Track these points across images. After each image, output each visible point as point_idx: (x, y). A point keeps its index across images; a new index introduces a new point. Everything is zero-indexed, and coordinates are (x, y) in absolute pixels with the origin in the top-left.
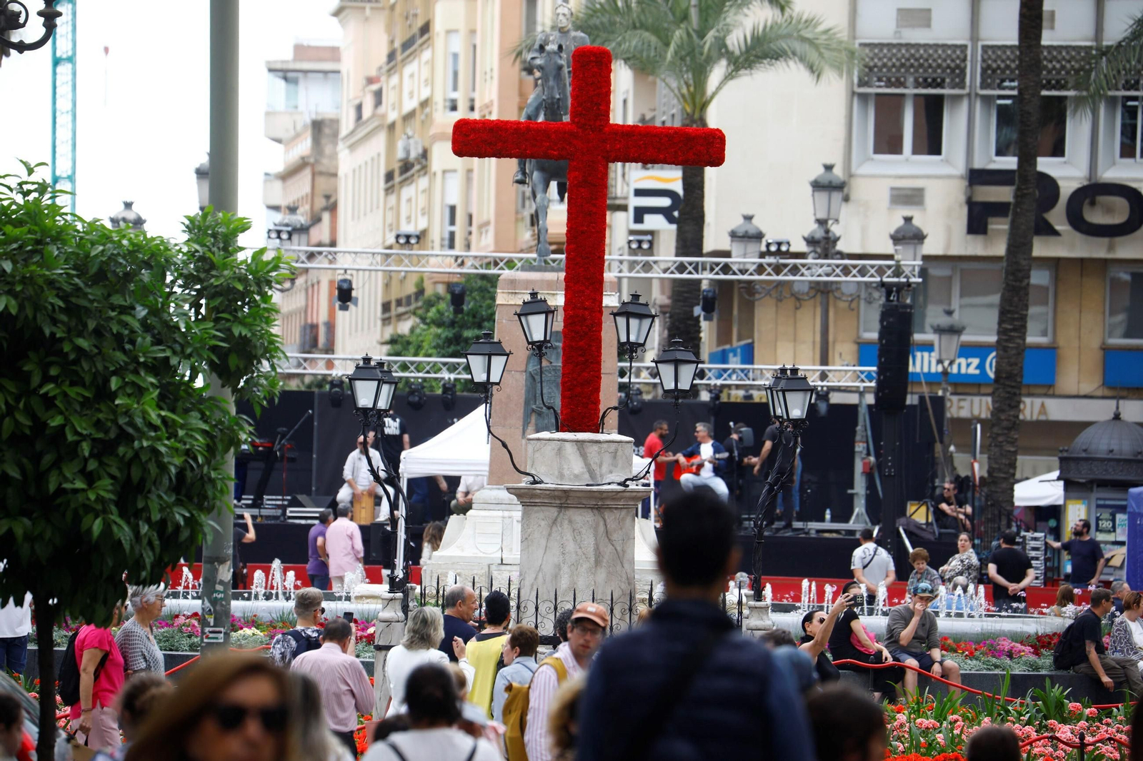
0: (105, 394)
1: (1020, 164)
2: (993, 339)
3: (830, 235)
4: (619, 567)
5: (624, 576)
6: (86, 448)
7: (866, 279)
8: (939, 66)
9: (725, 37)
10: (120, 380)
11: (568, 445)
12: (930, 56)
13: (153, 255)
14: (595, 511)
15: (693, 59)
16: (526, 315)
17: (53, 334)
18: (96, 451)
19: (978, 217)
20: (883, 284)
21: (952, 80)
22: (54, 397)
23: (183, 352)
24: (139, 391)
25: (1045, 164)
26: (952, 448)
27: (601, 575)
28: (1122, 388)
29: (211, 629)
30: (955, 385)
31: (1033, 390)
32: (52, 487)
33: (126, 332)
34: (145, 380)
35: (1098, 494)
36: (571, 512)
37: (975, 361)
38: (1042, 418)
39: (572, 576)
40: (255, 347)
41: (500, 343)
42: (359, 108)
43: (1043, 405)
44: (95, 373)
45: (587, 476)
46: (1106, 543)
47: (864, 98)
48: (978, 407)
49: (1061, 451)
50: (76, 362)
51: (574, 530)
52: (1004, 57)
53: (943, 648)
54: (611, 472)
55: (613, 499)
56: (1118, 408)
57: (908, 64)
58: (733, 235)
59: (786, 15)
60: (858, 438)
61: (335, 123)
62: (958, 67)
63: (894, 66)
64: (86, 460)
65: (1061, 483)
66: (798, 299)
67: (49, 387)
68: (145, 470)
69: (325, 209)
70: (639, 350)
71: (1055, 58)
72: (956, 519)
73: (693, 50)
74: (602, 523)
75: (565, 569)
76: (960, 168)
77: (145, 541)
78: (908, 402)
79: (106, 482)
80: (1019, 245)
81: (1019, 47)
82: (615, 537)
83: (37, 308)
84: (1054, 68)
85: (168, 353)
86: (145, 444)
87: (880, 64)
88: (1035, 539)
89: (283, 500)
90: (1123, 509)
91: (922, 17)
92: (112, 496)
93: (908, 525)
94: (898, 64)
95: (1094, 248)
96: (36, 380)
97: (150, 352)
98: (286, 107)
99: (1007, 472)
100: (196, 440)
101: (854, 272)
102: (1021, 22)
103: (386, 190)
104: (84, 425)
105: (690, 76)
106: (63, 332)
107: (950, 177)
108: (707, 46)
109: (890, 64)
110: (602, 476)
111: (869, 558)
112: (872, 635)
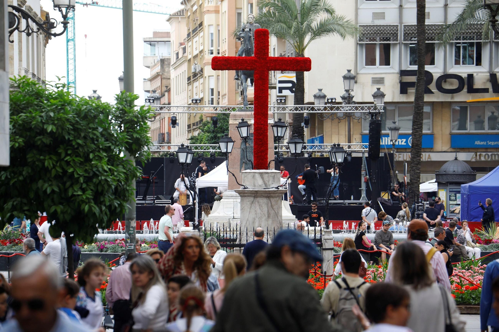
0: (88, 160)
1: (419, 68)
2: (411, 132)
3: (350, 95)
4: (276, 218)
5: (279, 221)
6: (82, 180)
7: (364, 111)
8: (388, 33)
9: (310, 24)
10: (93, 155)
11: (256, 174)
12: (385, 29)
13: (104, 109)
14: (267, 198)
15: (299, 33)
16: (240, 127)
17: (69, 139)
18: (85, 180)
19: (404, 88)
20: (370, 113)
21: (393, 38)
22: (70, 161)
23: (115, 144)
24: (100, 159)
25: (428, 68)
26: (397, 172)
27: (270, 221)
28: (458, 148)
29: (129, 244)
30: (397, 149)
31: (425, 150)
32: (70, 194)
33: (95, 137)
34: (102, 154)
35: (450, 187)
36: (258, 199)
37: (404, 140)
38: (429, 160)
39: (259, 222)
40: (142, 141)
41: (231, 138)
42: (177, 54)
43: (429, 155)
44: (84, 152)
45: (264, 185)
46: (453, 204)
47: (361, 45)
48: (406, 157)
49: (436, 172)
50: (77, 148)
51: (260, 205)
52: (412, 29)
53: (395, 244)
54: (273, 184)
55: (274, 194)
56: (456, 155)
57: (377, 33)
58: (315, 96)
59: (333, 16)
60: (362, 169)
61: (169, 59)
62: (395, 33)
63: (372, 33)
64: (82, 184)
65: (437, 183)
66: (339, 119)
67: (68, 158)
68: (103, 187)
69: (166, 91)
70: (282, 139)
71: (430, 29)
72: (399, 197)
73: (299, 29)
74: (270, 202)
75: (257, 219)
76: (397, 70)
77: (104, 213)
78: (380, 156)
79: (89, 192)
80: (419, 98)
81: (417, 25)
82: (275, 207)
83: (63, 129)
84: (430, 33)
85: (110, 144)
86: (103, 178)
87: (367, 33)
90: (459, 192)
91: (382, 15)
92: (91, 197)
93: (381, 200)
94: (373, 33)
95: (446, 98)
96: (63, 155)
97: (104, 144)
98: (151, 54)
99: (417, 180)
100: (121, 176)
101: (360, 109)
102: (417, 16)
103: (188, 84)
104: (81, 171)
105: (298, 39)
106: (72, 138)
107: (393, 73)
108: (304, 27)
109: (370, 33)
110: (269, 185)
111: (368, 213)
112: (370, 240)
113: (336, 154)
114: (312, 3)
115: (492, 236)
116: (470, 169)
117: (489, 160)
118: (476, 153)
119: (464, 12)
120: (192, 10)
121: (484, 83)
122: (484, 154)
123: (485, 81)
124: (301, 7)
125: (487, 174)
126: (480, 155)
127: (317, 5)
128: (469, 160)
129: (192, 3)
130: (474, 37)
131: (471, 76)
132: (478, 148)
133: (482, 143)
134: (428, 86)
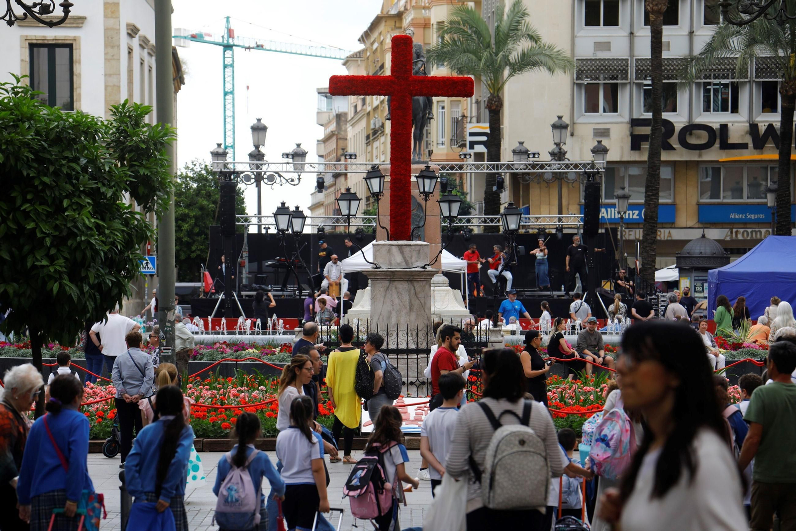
0: (61, 210)
1: (653, 115)
2: (643, 201)
3: (562, 150)
4: (423, 312)
5: (426, 316)
6: (48, 241)
7: (577, 170)
8: (615, 69)
9: (508, 56)
10: (69, 201)
11: (393, 247)
12: (611, 64)
13: (89, 128)
14: (409, 282)
15: (493, 66)
16: (370, 178)
17: (28, 175)
18: (55, 243)
19: (636, 143)
20: (585, 173)
21: (622, 76)
22: (29, 212)
23: (109, 185)
24: (81, 207)
25: (665, 116)
26: (626, 254)
27: (413, 316)
28: (706, 223)
30: (627, 224)
31: (665, 226)
32: (29, 265)
33: (74, 173)
34: (84, 201)
35: (694, 274)
36: (396, 283)
37: (637, 212)
38: (669, 239)
39: (397, 317)
40: (154, 181)
41: (355, 193)
42: (356, 107)
43: (669, 232)
44: (54, 197)
45: (404, 264)
46: (700, 298)
47: (579, 85)
48: (637, 234)
49: (677, 254)
50: (43, 191)
51: (398, 293)
52: (646, 64)
53: (606, 350)
54: (417, 261)
55: (419, 276)
56: (704, 232)
57: (600, 68)
58: (514, 152)
59: (538, 44)
61: (346, 114)
62: (624, 69)
63: (593, 70)
64: (49, 249)
65: (677, 269)
66: (548, 182)
67: (26, 206)
68: (84, 255)
70: (430, 195)
71: (670, 64)
72: (625, 287)
73: (493, 62)
74: (413, 288)
75: (394, 315)
76: (627, 119)
77: (87, 296)
78: (600, 231)
79: (61, 261)
80: (654, 155)
81: (651, 59)
82: (420, 295)
83: (17, 159)
84: (670, 69)
85: (100, 185)
86: (83, 239)
87: (586, 69)
88: (663, 296)
89: (294, 287)
90: (706, 281)
91: (606, 46)
92: (64, 269)
93: (601, 291)
94: (595, 69)
95: (692, 156)
96: (19, 202)
97: (87, 184)
98: (327, 109)
99: (651, 265)
100: (117, 235)
101: (572, 167)
102: (652, 45)
103: (367, 144)
104: (47, 228)
105: (492, 75)
106: (35, 173)
107: (622, 123)
108: (499, 59)
109: (591, 69)
110: (412, 263)
111: (578, 308)
112: (570, 345)
113: (508, 217)
114: (510, 27)
115: (743, 338)
116: (723, 250)
117: (749, 238)
118: (731, 229)
119: (714, 40)
120: (372, 49)
121: (742, 135)
122: (742, 230)
123: (743, 133)
124: (496, 32)
125: (740, 257)
126: (737, 232)
127: (517, 30)
128: (722, 238)
129: (372, 39)
130: (728, 75)
131: (724, 127)
132: (734, 223)
133: (739, 216)
134: (668, 140)
